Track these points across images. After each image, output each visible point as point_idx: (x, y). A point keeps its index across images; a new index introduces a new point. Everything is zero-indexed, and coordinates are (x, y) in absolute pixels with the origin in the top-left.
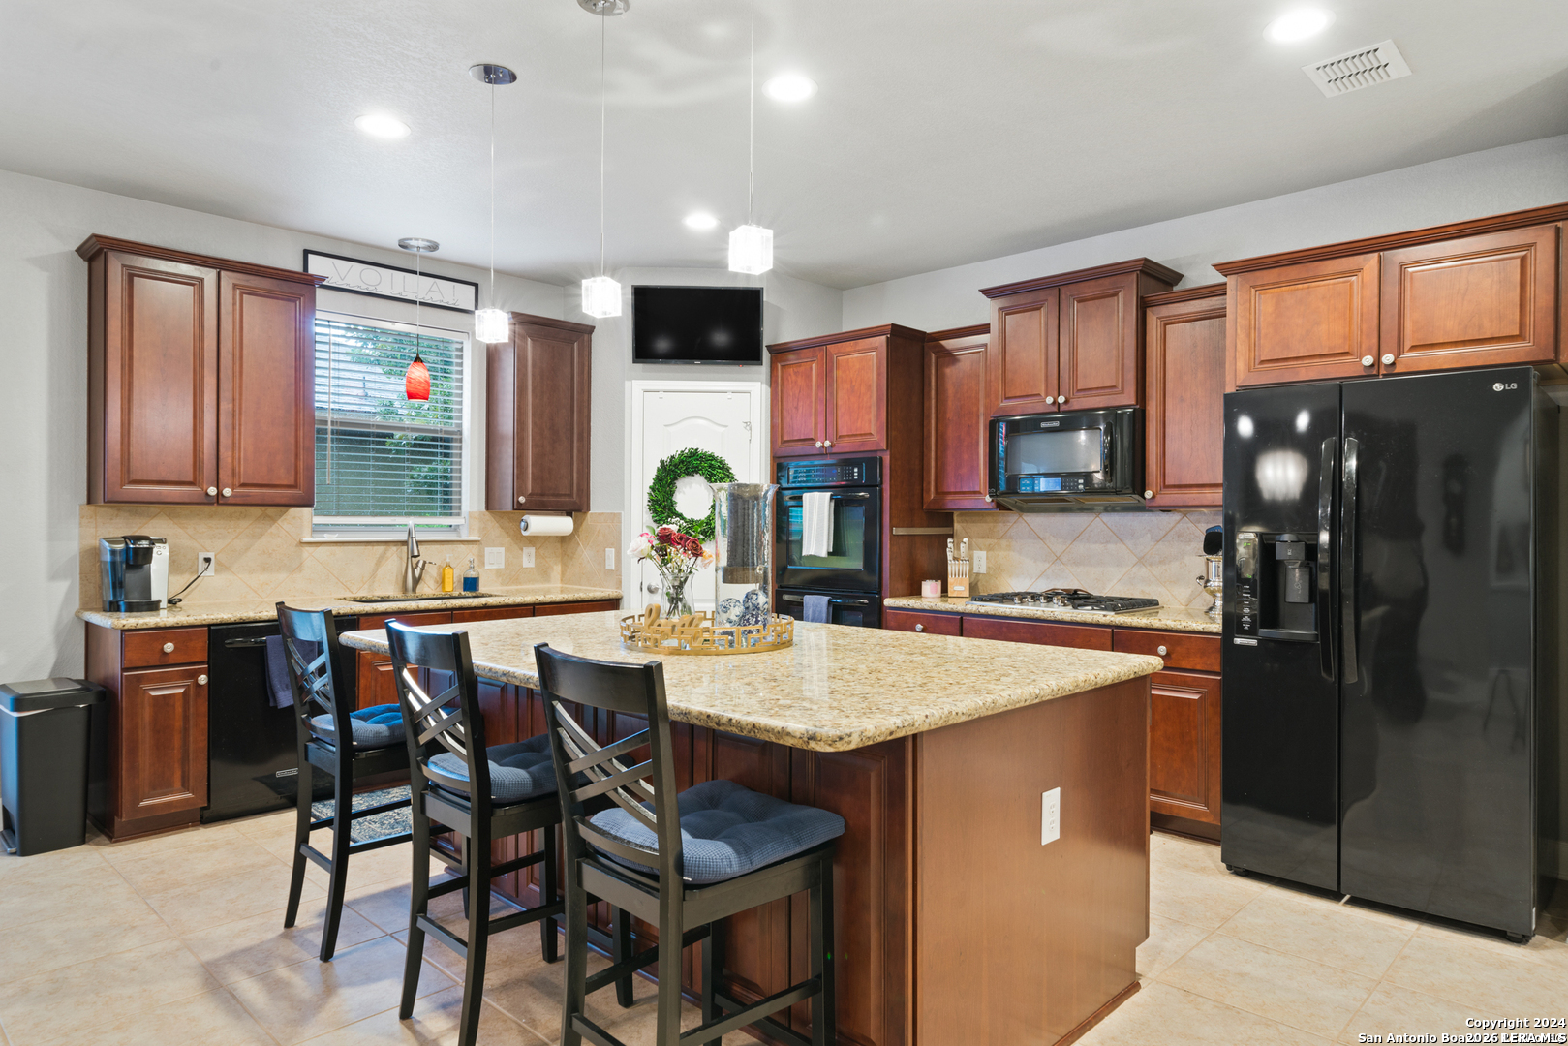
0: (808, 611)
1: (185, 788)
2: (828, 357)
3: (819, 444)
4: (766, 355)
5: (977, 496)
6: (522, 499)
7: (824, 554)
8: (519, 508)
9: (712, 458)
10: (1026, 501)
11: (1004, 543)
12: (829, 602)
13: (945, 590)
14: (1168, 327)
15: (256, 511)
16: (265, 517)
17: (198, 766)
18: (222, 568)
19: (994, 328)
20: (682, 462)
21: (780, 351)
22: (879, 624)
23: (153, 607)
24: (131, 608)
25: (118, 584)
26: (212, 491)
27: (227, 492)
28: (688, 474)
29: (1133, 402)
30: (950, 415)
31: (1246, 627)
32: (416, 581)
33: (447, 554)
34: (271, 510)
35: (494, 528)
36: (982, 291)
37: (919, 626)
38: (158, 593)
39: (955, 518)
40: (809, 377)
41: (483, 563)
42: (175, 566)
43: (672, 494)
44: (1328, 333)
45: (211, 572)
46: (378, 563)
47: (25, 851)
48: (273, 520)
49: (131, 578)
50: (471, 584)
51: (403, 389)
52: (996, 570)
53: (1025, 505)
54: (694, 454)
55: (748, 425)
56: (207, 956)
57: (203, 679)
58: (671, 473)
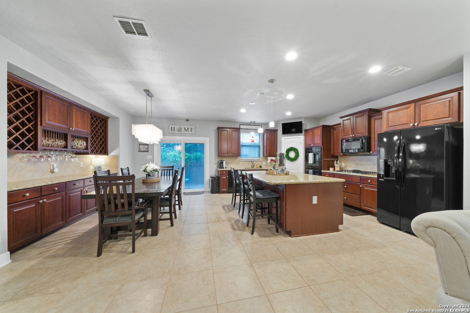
0: (310, 172)
1: (226, 189)
2: (313, 131)
3: (311, 145)
4: (303, 132)
5: (339, 153)
6: (267, 155)
7: (312, 163)
8: (266, 156)
9: (295, 148)
10: (350, 154)
11: (348, 161)
12: (313, 171)
13: (334, 170)
14: (375, 121)
15: (235, 157)
16: (235, 158)
17: (227, 186)
18: (231, 164)
19: (342, 124)
20: (290, 149)
21: (306, 131)
22: (321, 175)
23: (223, 168)
24: (221, 168)
25: (220, 166)
26: (229, 155)
27: (231, 155)
28: (291, 151)
29: (367, 135)
30: (335, 139)
31: (382, 177)
32: (253, 166)
33: (257, 163)
34: (236, 157)
35: (264, 159)
36: (340, 117)
37: (327, 175)
38: (224, 166)
39: (339, 157)
40: (310, 134)
41: (262, 164)
42: (226, 163)
43: (288, 154)
44: (404, 120)
45: (230, 164)
46: (249, 164)
47: (212, 193)
48: (236, 158)
49: (221, 165)
50: (261, 167)
51: (251, 141)
52: (346, 166)
53: (350, 155)
54: (292, 148)
55: (301, 143)
56: (224, 205)
57: (228, 176)
58: (288, 151)
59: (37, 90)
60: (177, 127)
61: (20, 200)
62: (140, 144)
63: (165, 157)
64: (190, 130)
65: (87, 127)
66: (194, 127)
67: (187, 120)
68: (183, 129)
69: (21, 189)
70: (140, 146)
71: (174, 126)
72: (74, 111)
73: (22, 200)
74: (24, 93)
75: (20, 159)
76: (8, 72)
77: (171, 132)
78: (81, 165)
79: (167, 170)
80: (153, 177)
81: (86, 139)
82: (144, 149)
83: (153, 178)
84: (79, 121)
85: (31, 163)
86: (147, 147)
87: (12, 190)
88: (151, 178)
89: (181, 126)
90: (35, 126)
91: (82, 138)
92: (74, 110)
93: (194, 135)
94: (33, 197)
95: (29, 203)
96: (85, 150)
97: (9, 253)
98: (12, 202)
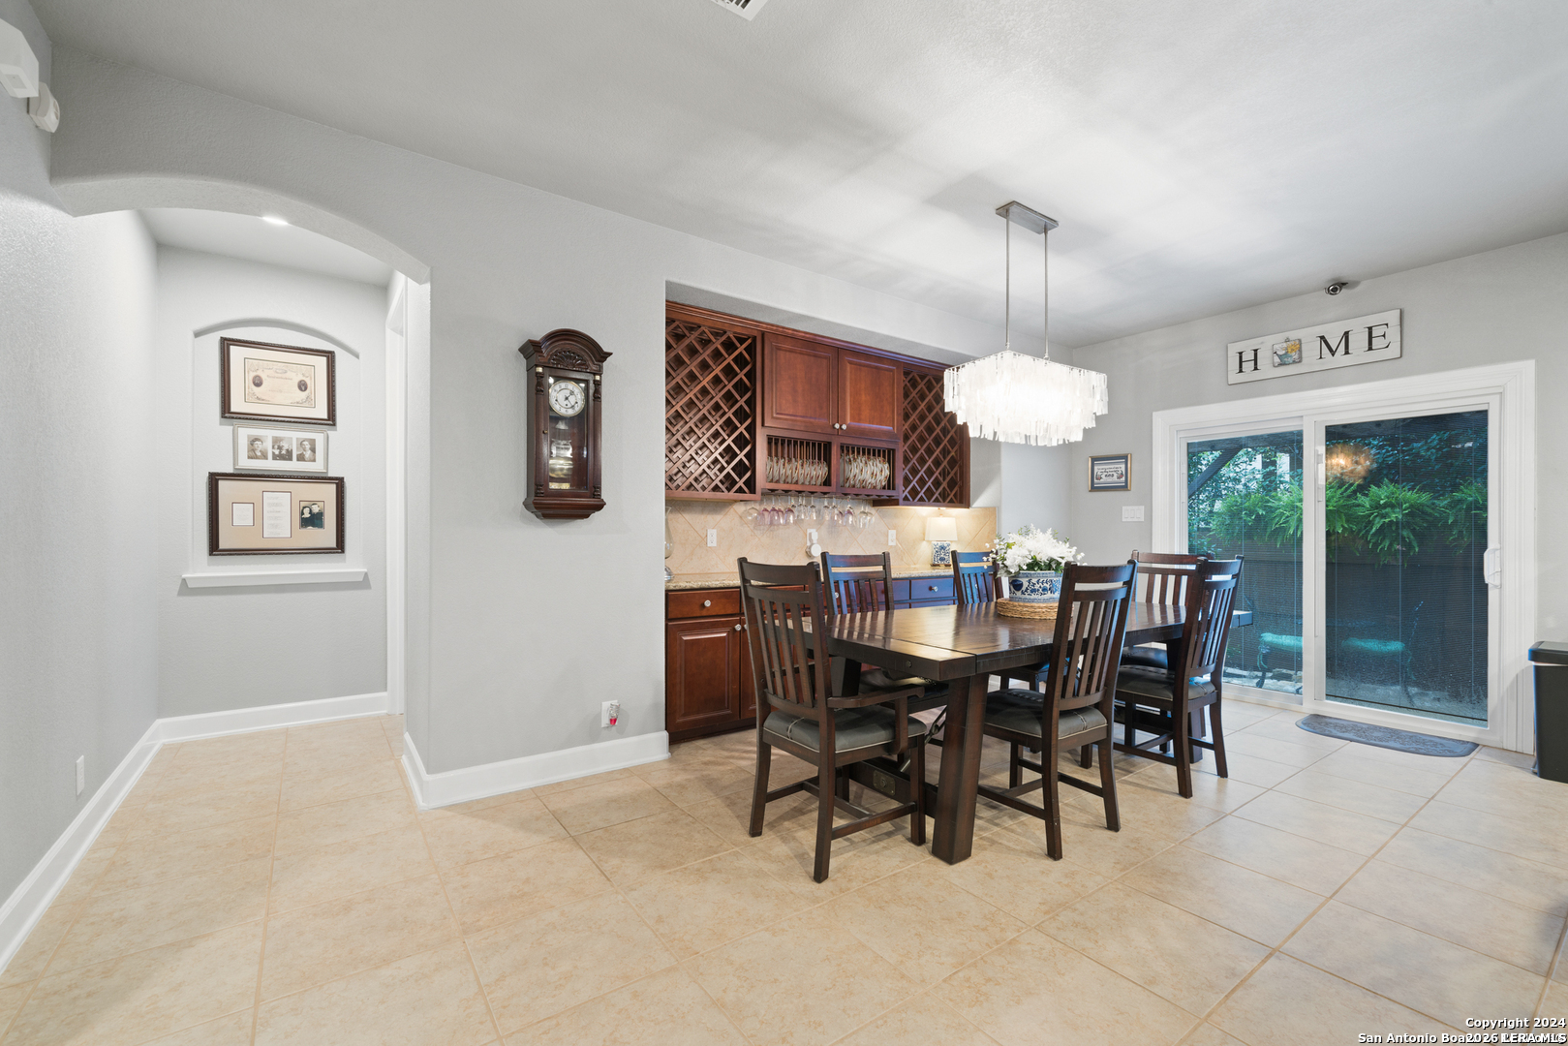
59: (755, 333)
60: (1269, 345)
61: (695, 615)
62: (1094, 459)
63: (1258, 515)
64: (1359, 340)
65: (889, 415)
66: (1392, 317)
67: (1337, 286)
68: (1311, 349)
69: (695, 586)
70: (1096, 468)
71: (1253, 344)
72: (848, 369)
73: (698, 615)
74: (705, 343)
75: (741, 517)
76: (667, 301)
77: (1241, 378)
78: (890, 538)
79: (1165, 573)
80: (1033, 596)
81: (889, 456)
82: (1109, 479)
83: (1033, 601)
84: (863, 398)
85: (762, 527)
86: (1123, 466)
87: (677, 588)
88: (1024, 600)
89: (1294, 335)
90: (751, 429)
91: (884, 451)
92: (849, 367)
93: (1401, 364)
94: (722, 612)
95: (714, 627)
96: (889, 488)
97: (665, 735)
98: (680, 616)
